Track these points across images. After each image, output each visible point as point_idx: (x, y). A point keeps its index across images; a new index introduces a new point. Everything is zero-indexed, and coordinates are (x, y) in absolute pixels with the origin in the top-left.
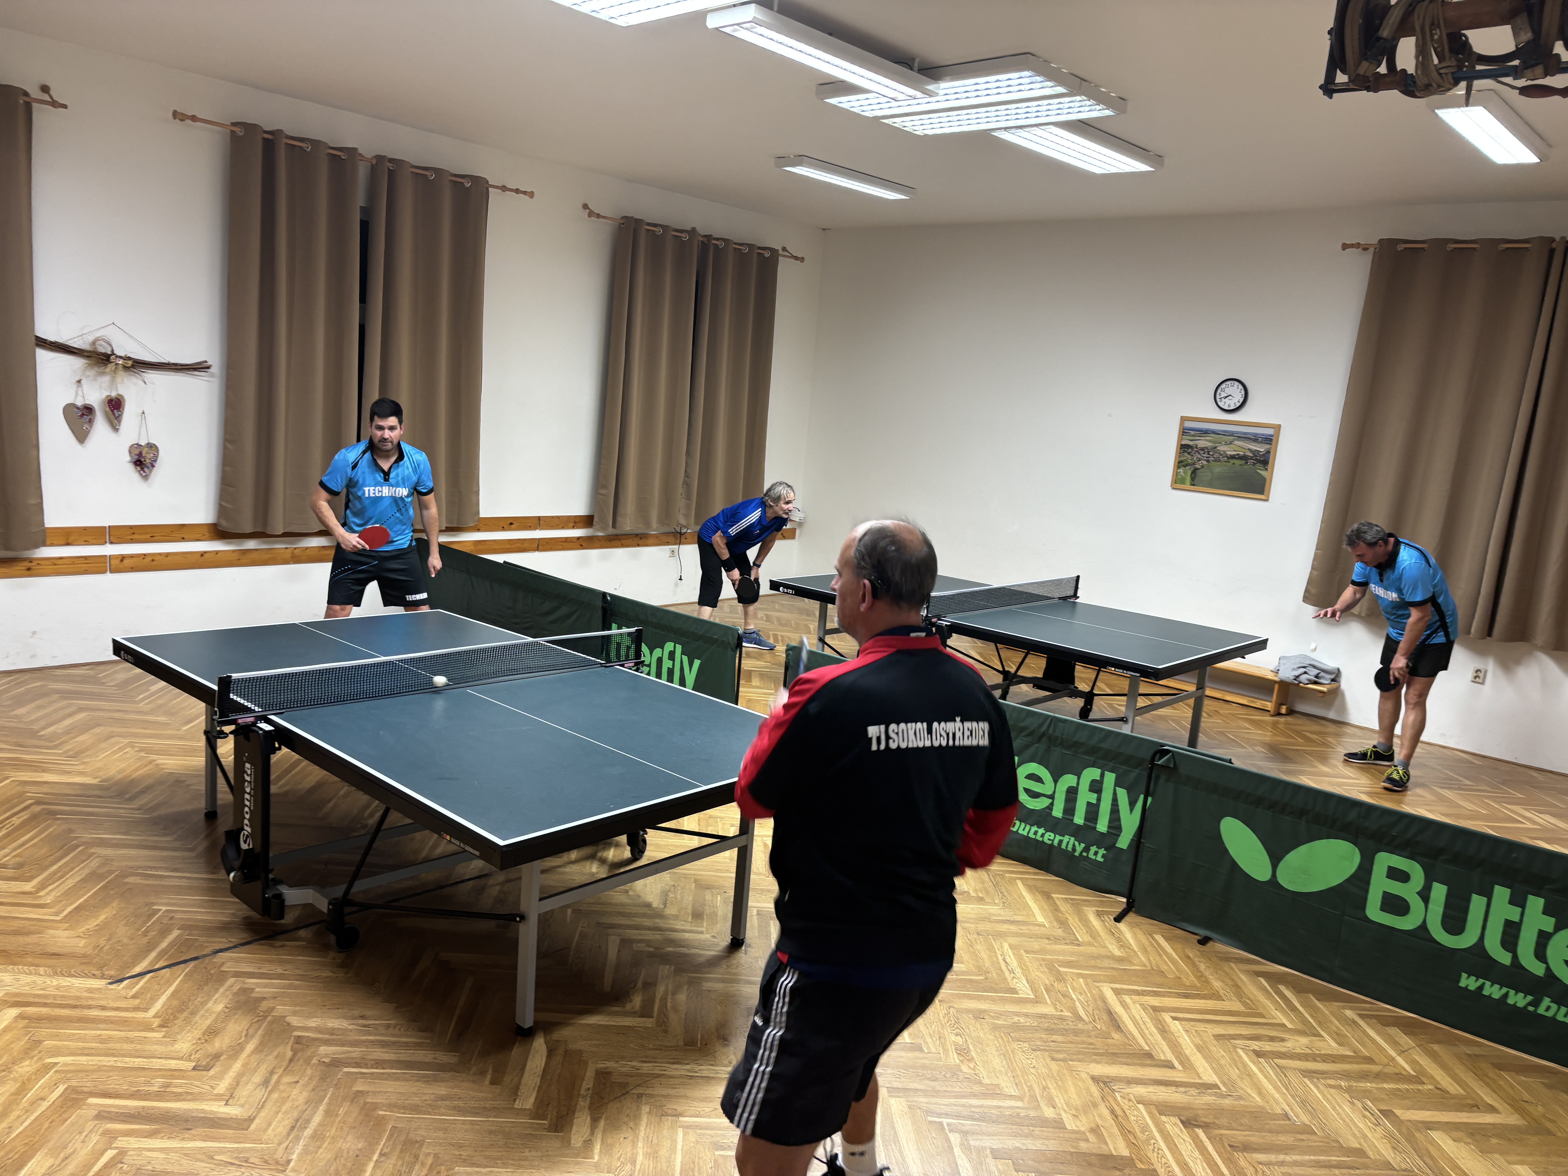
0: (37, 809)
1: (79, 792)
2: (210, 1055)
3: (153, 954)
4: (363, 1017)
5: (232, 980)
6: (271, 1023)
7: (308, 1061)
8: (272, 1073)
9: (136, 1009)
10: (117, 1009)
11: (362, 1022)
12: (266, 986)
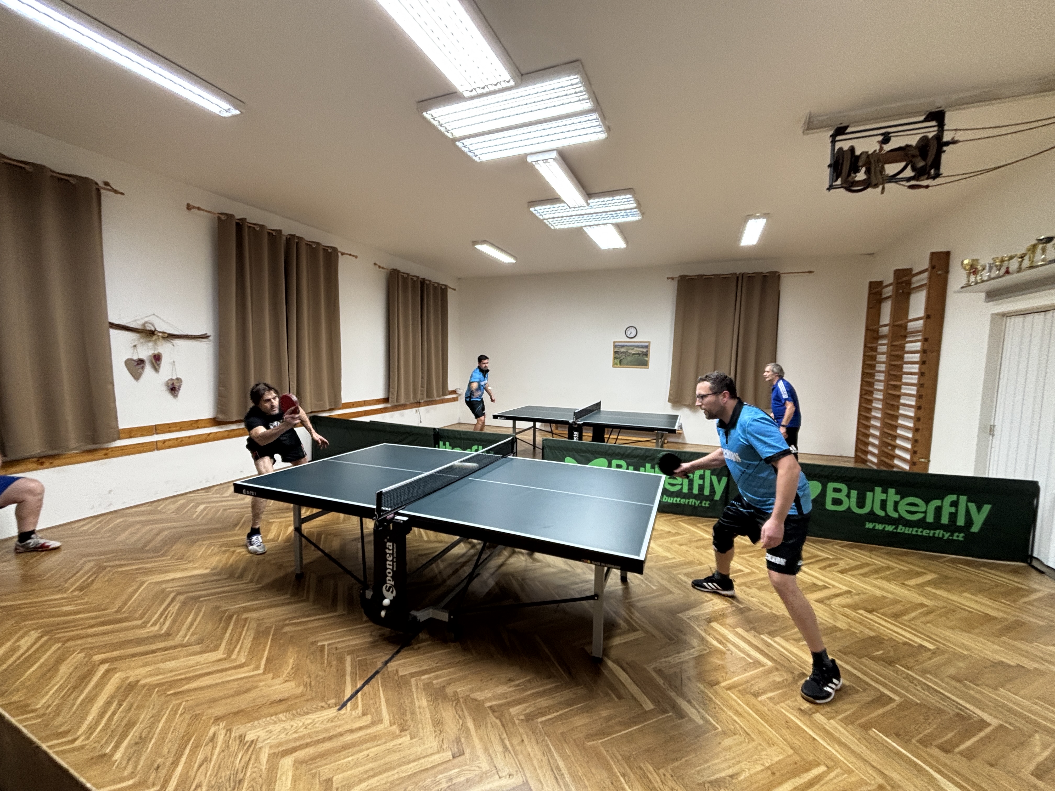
0: (182, 598)
1: (201, 581)
2: (453, 741)
3: (348, 678)
4: (510, 680)
5: (413, 680)
6: (465, 702)
7: (514, 723)
8: (502, 740)
9: (373, 723)
10: (361, 728)
11: (513, 683)
12: (437, 677)
